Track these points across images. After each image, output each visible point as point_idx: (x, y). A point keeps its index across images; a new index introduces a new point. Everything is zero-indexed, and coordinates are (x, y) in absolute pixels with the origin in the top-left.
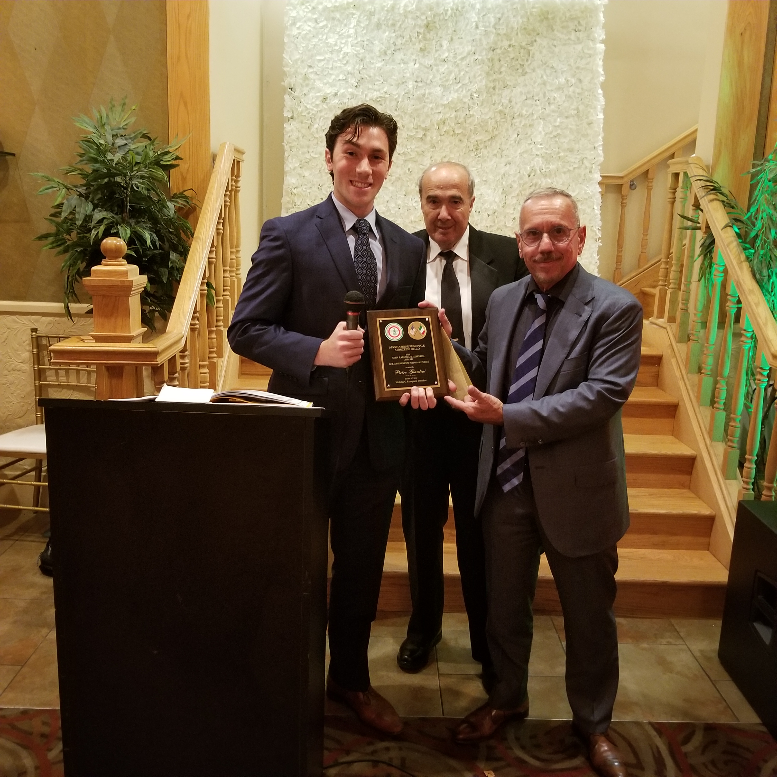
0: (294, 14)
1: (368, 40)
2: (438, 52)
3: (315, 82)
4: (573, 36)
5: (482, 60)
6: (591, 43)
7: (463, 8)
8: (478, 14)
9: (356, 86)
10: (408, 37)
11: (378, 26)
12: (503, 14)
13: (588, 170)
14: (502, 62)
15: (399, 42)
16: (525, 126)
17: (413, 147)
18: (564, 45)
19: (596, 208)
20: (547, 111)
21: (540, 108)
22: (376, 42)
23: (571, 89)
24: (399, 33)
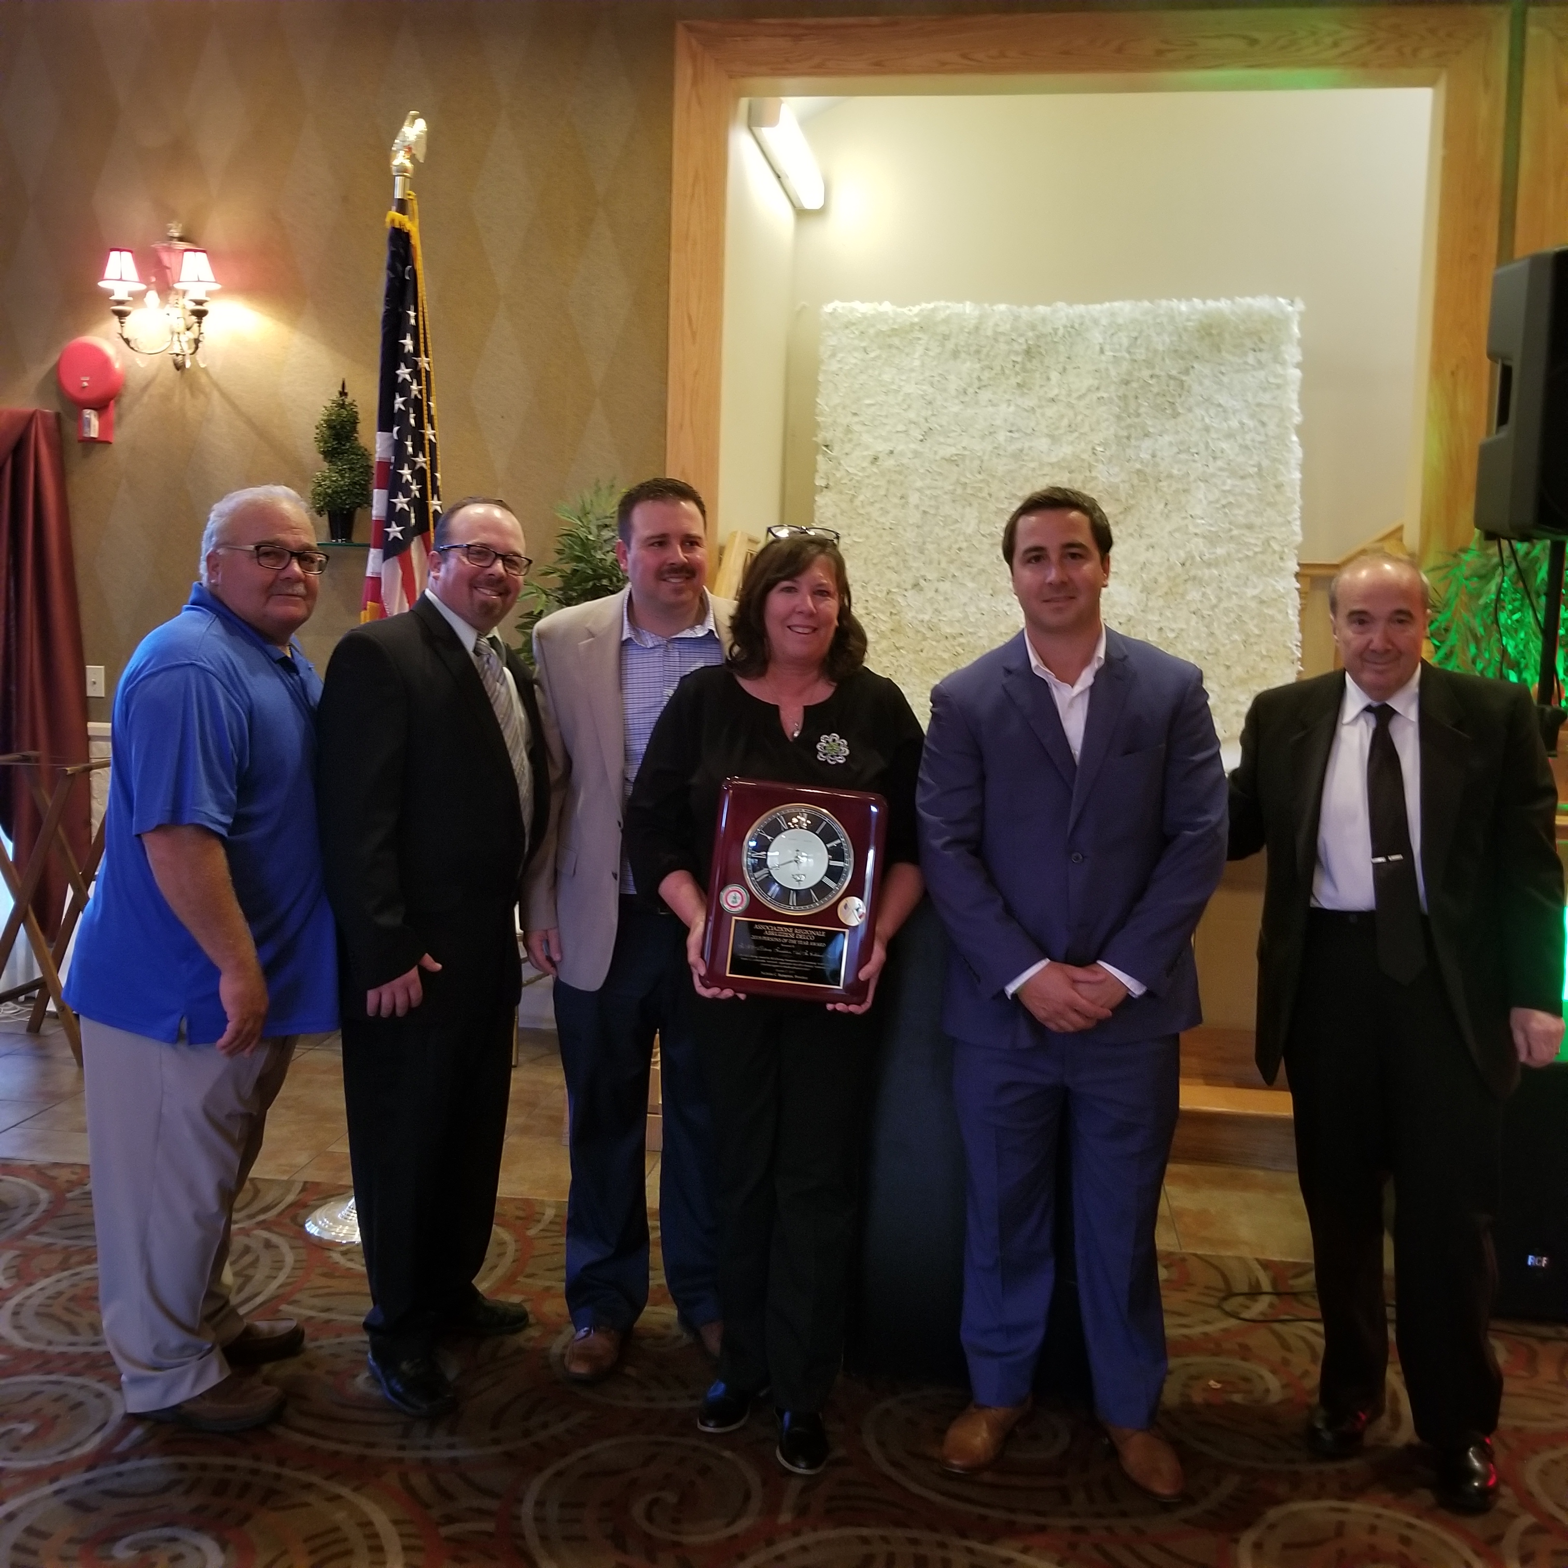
0: (833, 341)
1: (940, 375)
2: (1045, 389)
3: (861, 435)
4: (1251, 359)
6: (1279, 369)
7: (1081, 324)
8: (1104, 332)
9: (921, 441)
10: (999, 368)
11: (955, 354)
12: (1141, 332)
13: (1277, 557)
14: (1140, 400)
15: (986, 375)
16: (1177, 491)
18: (1238, 371)
20: (1211, 470)
21: (1199, 465)
22: (952, 377)
23: (1249, 436)
24: (986, 363)
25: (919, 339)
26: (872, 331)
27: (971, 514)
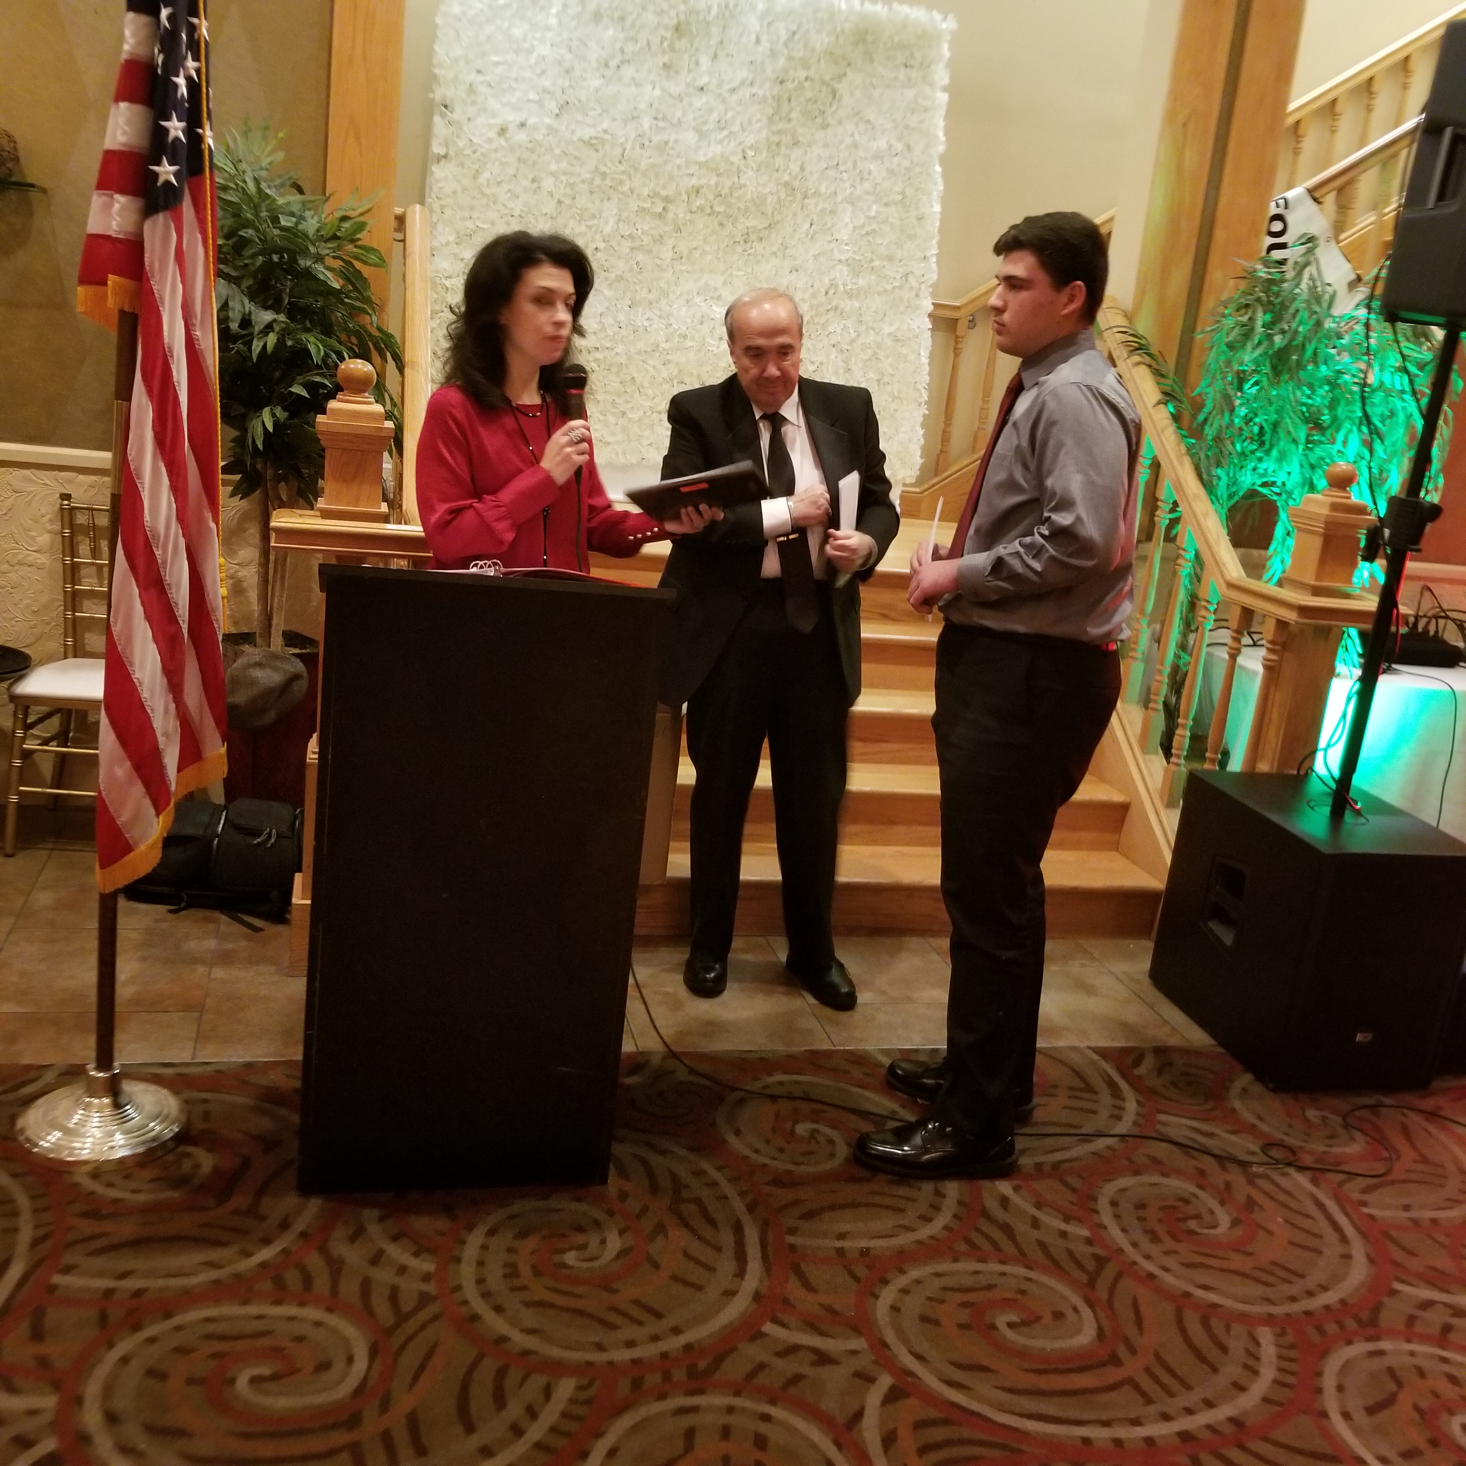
1: (580, 39)
2: (693, 74)
3: (487, 99)
4: (902, 73)
5: (764, 96)
6: (927, 90)
8: (761, 19)
9: (557, 115)
10: (645, 42)
11: (597, 17)
12: (800, 26)
13: (914, 293)
14: (793, 103)
15: (630, 48)
16: (823, 211)
17: (646, 228)
18: (888, 86)
19: (923, 354)
20: (858, 192)
21: (847, 185)
22: (593, 44)
23: (896, 160)
24: (630, 33)
27: (610, 210)
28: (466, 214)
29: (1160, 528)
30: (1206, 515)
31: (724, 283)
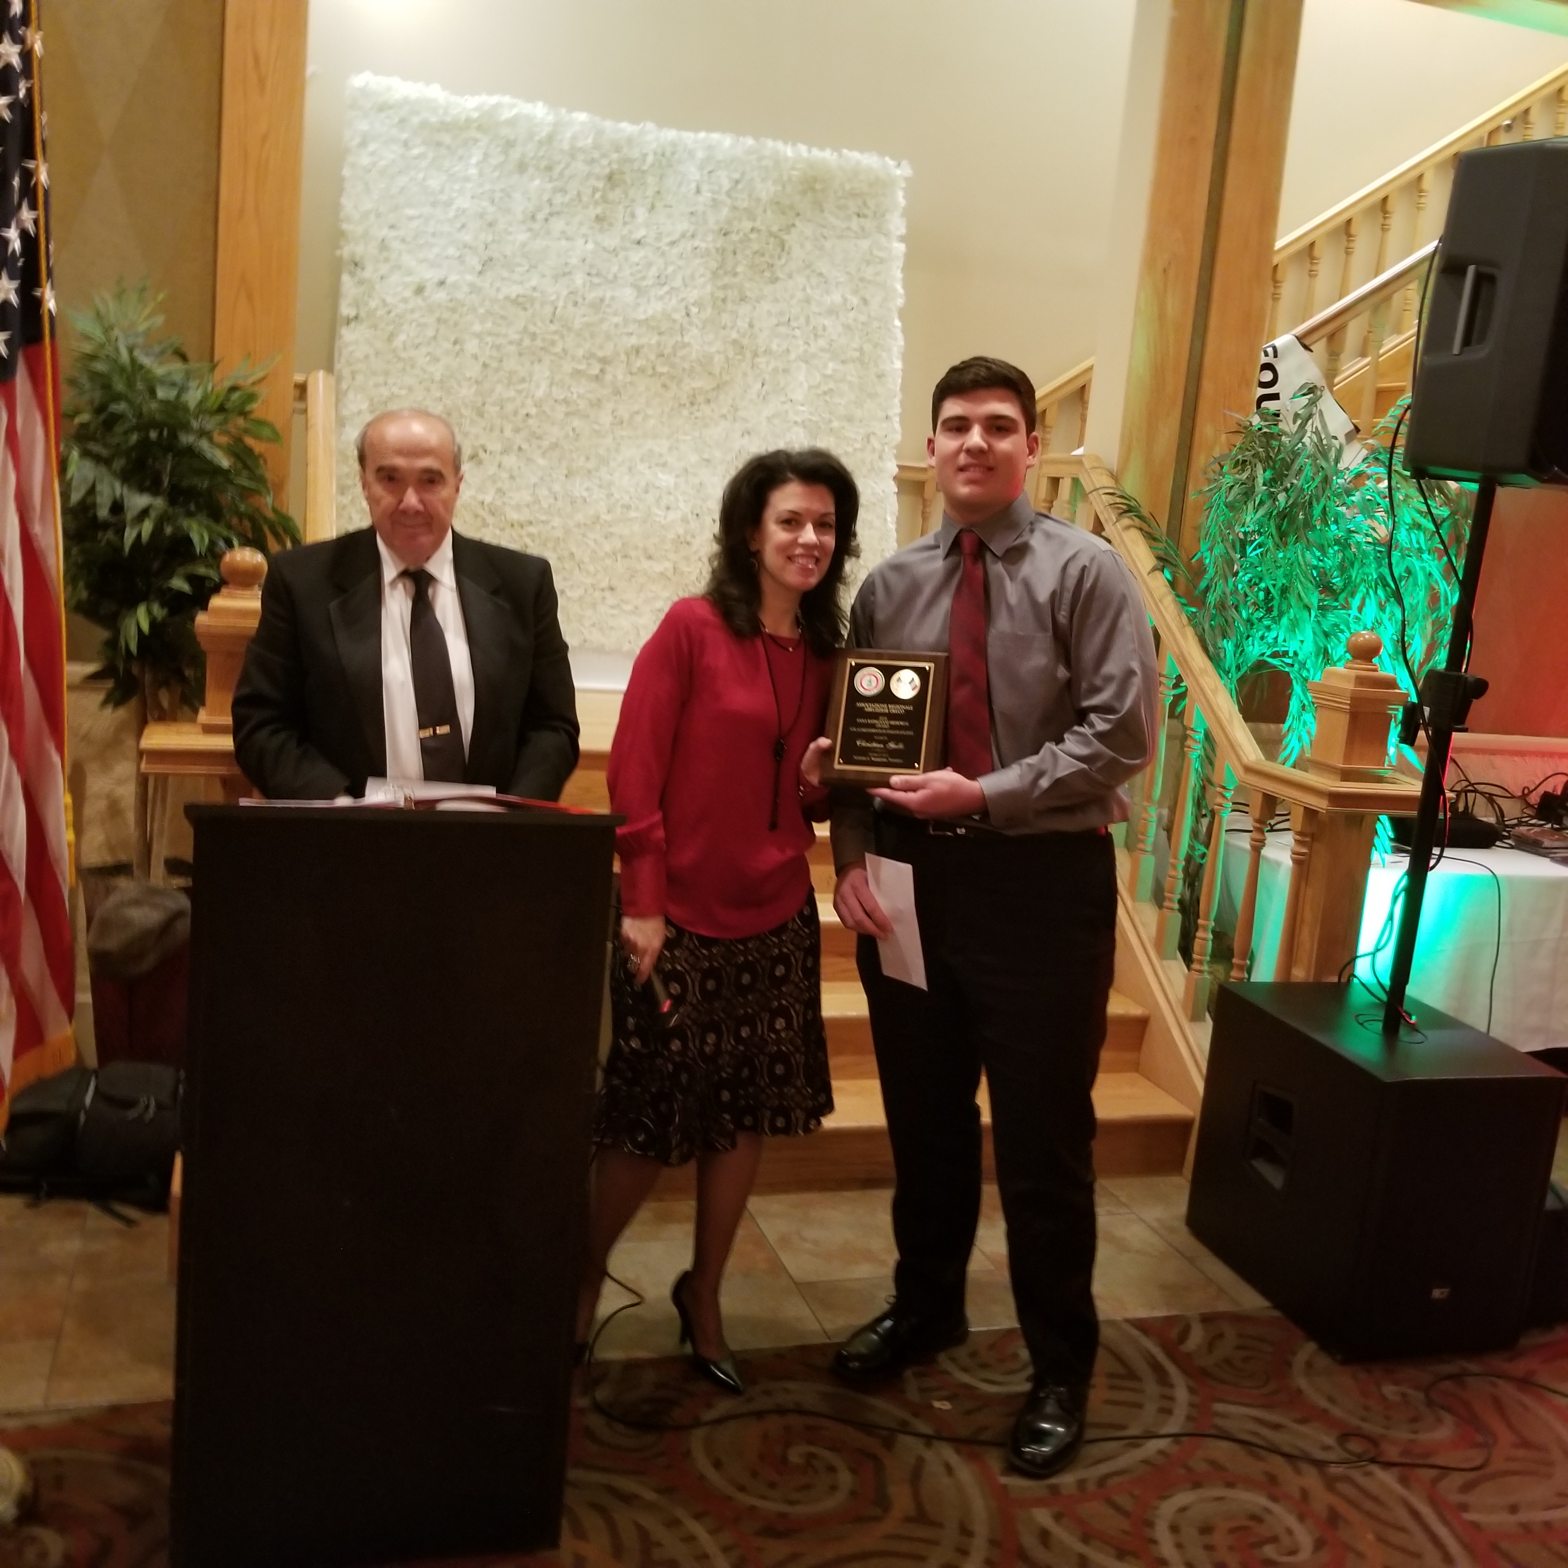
1: (503, 190)
2: (628, 227)
3: (401, 256)
4: (855, 223)
5: (707, 249)
6: (883, 240)
7: (673, 153)
8: (701, 168)
9: (480, 272)
10: (575, 192)
11: (522, 167)
12: (743, 174)
13: (876, 455)
14: (739, 256)
16: (776, 370)
17: (582, 391)
18: (840, 237)
19: (889, 519)
20: (813, 349)
21: (801, 342)
22: (517, 196)
23: (852, 315)
24: (558, 183)
25: (476, 141)
26: (415, 120)
27: (541, 372)
28: (381, 379)
29: (1164, 706)
30: (1215, 692)
31: (670, 449)
